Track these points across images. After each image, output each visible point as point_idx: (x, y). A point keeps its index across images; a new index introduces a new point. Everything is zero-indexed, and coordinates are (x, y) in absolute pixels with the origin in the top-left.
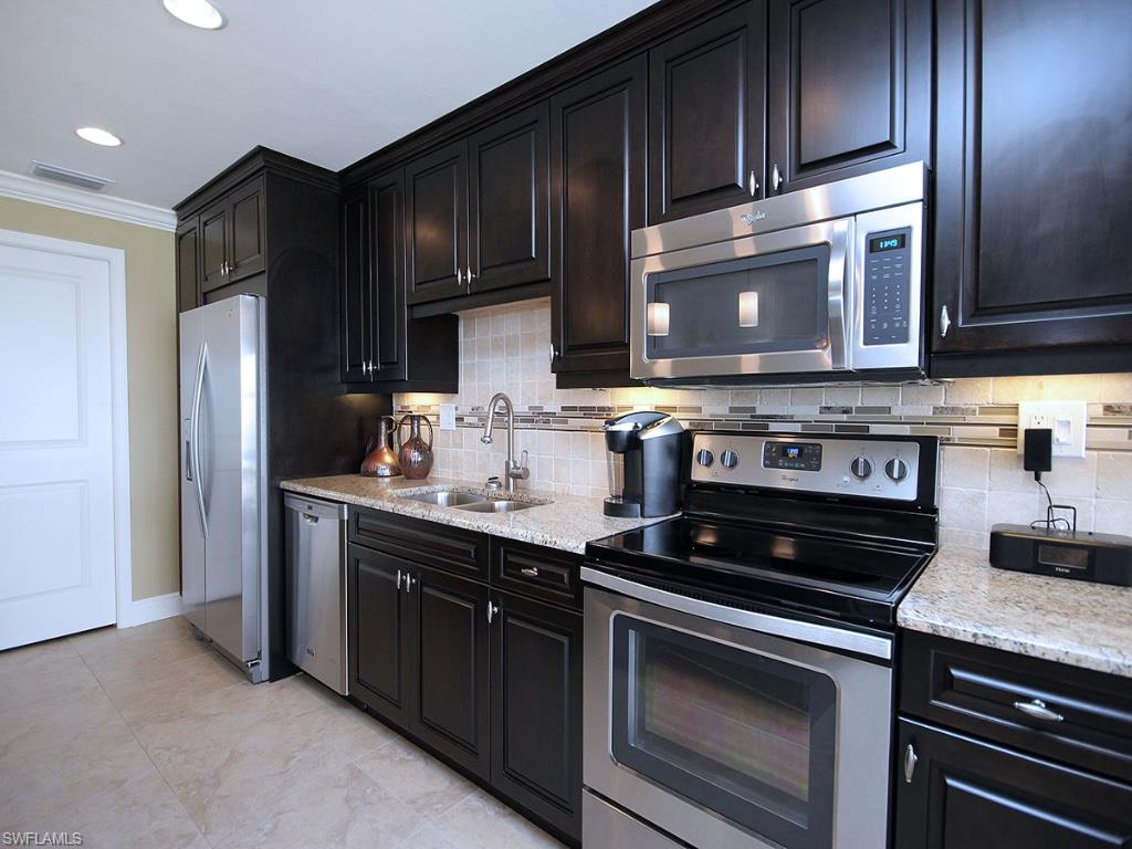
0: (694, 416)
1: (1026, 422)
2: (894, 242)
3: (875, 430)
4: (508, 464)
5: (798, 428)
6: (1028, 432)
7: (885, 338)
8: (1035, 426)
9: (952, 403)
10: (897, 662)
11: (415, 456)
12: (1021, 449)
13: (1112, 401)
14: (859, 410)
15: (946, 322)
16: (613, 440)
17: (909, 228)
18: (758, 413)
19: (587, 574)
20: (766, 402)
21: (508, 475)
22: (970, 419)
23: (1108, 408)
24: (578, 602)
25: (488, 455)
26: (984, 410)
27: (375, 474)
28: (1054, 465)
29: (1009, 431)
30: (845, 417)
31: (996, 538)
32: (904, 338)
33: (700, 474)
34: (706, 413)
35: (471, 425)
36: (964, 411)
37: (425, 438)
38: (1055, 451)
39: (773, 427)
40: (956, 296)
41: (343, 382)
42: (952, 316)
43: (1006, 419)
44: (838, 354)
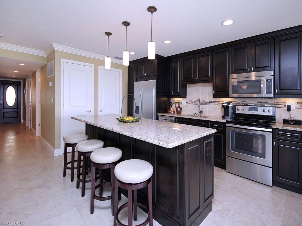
0: (235, 103)
1: (287, 104)
2: (270, 81)
3: (266, 105)
4: (199, 111)
5: (253, 105)
6: (287, 106)
7: (269, 93)
8: (288, 105)
9: (277, 102)
10: (272, 132)
11: (179, 109)
12: (287, 108)
13: (298, 102)
14: (263, 102)
15: (276, 91)
16: (223, 106)
17: (272, 79)
18: (247, 102)
19: (227, 125)
20: (248, 101)
21: (199, 112)
22: (280, 104)
23: (298, 103)
24: (225, 129)
25: (193, 109)
26: (282, 103)
27: (170, 113)
28: (291, 110)
29: (285, 106)
30: (261, 103)
31: (284, 120)
32: (271, 93)
33: (237, 112)
34: (237, 102)
35: (189, 104)
36: (279, 103)
37: (181, 106)
38: (291, 108)
39: (249, 105)
40: (278, 88)
41: (165, 95)
42: (277, 90)
43: (285, 104)
44: (262, 94)
